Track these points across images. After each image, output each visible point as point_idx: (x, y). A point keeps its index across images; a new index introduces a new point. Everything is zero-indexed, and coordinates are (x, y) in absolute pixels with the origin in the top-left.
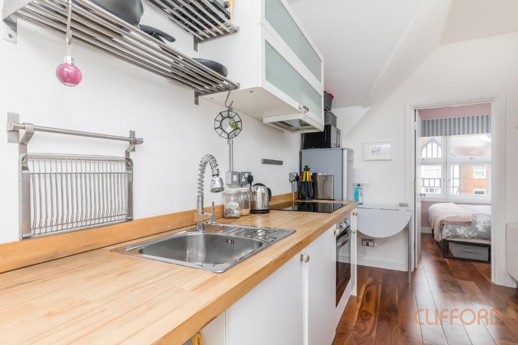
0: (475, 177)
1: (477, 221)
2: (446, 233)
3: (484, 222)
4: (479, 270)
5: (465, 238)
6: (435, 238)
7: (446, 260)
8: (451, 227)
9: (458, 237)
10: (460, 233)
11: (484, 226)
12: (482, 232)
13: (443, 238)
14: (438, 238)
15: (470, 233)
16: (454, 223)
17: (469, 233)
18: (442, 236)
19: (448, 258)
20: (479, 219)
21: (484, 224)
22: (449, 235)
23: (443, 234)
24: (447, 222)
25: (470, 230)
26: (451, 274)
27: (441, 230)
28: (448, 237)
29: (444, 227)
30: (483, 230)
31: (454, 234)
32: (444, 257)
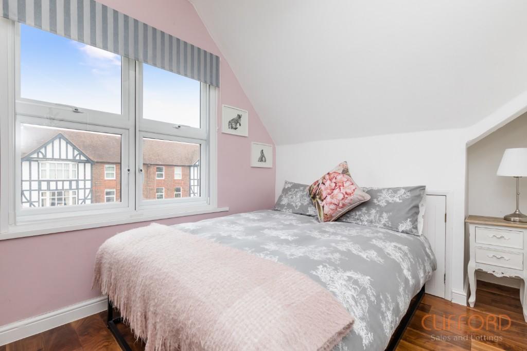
0: (106, 178)
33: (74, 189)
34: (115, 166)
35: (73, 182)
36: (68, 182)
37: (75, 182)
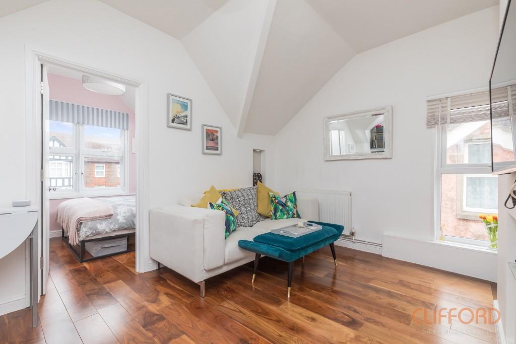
0: (96, 176)
1: (118, 212)
2: (85, 233)
3: (124, 212)
4: (122, 263)
5: (107, 233)
6: (70, 241)
7: (86, 265)
8: (91, 224)
9: (98, 233)
10: (101, 229)
11: (125, 217)
12: (123, 222)
13: (81, 239)
14: (74, 240)
15: (112, 227)
16: (94, 219)
17: (110, 226)
18: (79, 236)
19: (87, 261)
20: (119, 210)
21: (124, 215)
22: (88, 234)
23: (80, 234)
24: (86, 219)
25: (111, 223)
26: (94, 280)
27: (78, 230)
28: (88, 236)
29: (82, 226)
30: (124, 221)
31: (94, 231)
32: (82, 262)
33: (67, 186)
34: (104, 165)
35: (65, 180)
36: (61, 180)
37: (67, 180)
